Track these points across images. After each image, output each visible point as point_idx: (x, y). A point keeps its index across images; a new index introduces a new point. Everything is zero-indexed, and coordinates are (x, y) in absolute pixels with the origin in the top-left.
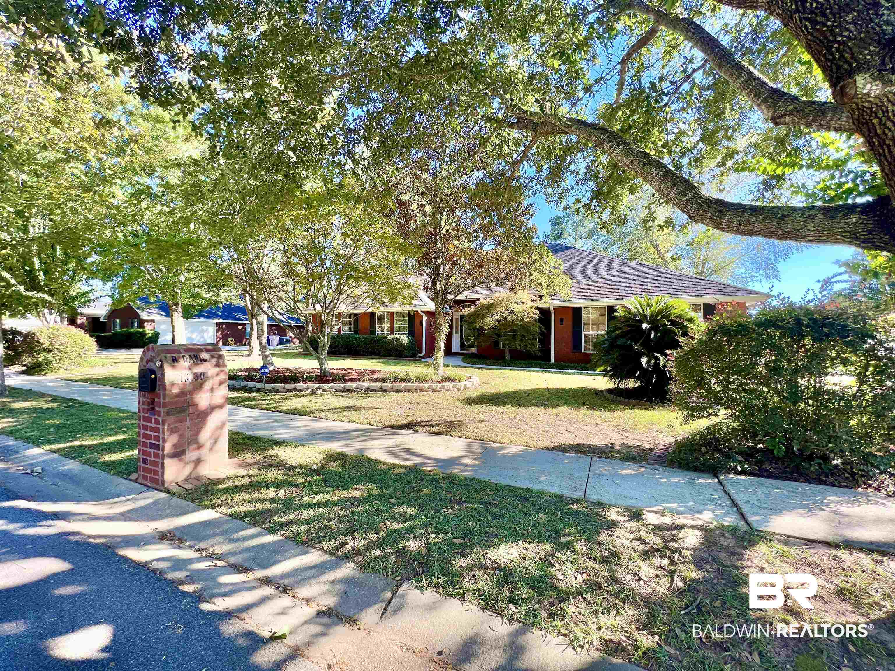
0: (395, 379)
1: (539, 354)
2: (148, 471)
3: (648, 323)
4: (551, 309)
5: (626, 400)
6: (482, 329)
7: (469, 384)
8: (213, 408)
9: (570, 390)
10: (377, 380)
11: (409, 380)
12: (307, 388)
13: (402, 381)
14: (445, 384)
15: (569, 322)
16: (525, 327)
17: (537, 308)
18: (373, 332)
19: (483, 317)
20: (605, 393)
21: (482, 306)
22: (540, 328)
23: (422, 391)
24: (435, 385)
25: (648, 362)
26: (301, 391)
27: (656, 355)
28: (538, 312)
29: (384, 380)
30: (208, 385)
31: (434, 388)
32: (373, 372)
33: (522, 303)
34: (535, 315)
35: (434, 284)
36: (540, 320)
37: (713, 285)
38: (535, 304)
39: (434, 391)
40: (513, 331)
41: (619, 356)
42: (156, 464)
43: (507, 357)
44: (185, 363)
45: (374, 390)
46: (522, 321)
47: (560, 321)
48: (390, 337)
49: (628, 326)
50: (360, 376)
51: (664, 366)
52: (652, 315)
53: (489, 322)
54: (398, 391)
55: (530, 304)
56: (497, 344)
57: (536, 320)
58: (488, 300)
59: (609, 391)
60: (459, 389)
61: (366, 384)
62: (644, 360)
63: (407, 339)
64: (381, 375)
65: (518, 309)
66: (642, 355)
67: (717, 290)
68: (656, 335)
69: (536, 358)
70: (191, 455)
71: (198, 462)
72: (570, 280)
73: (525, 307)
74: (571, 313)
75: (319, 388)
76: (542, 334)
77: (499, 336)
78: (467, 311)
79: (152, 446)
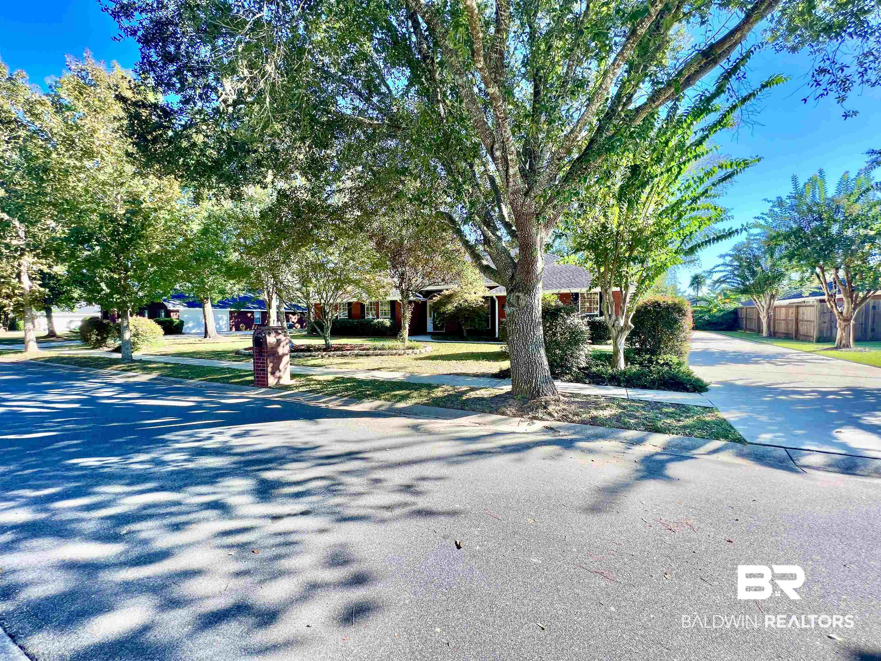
0: (375, 349)
2: (260, 381)
4: (495, 297)
6: (444, 314)
7: (423, 351)
8: (284, 355)
10: (364, 350)
11: (384, 349)
12: (318, 355)
13: (379, 349)
14: (408, 351)
16: (474, 312)
17: (483, 298)
18: (364, 317)
19: (446, 304)
21: (445, 295)
23: (391, 355)
24: (400, 352)
26: (315, 356)
28: (485, 300)
29: (368, 350)
30: (282, 345)
32: (362, 345)
33: (475, 293)
34: (481, 302)
35: (400, 284)
38: (480, 295)
39: (399, 355)
42: (264, 378)
43: (465, 334)
44: (273, 335)
45: (361, 355)
46: (472, 307)
47: (502, 306)
48: (376, 321)
50: (352, 348)
53: (450, 308)
54: (377, 355)
57: (482, 307)
58: (449, 291)
60: (416, 354)
61: (356, 352)
63: (388, 322)
64: (367, 347)
65: (470, 298)
70: (277, 374)
71: (280, 378)
73: (475, 296)
75: (326, 354)
77: (457, 318)
78: (435, 299)
79: (261, 370)
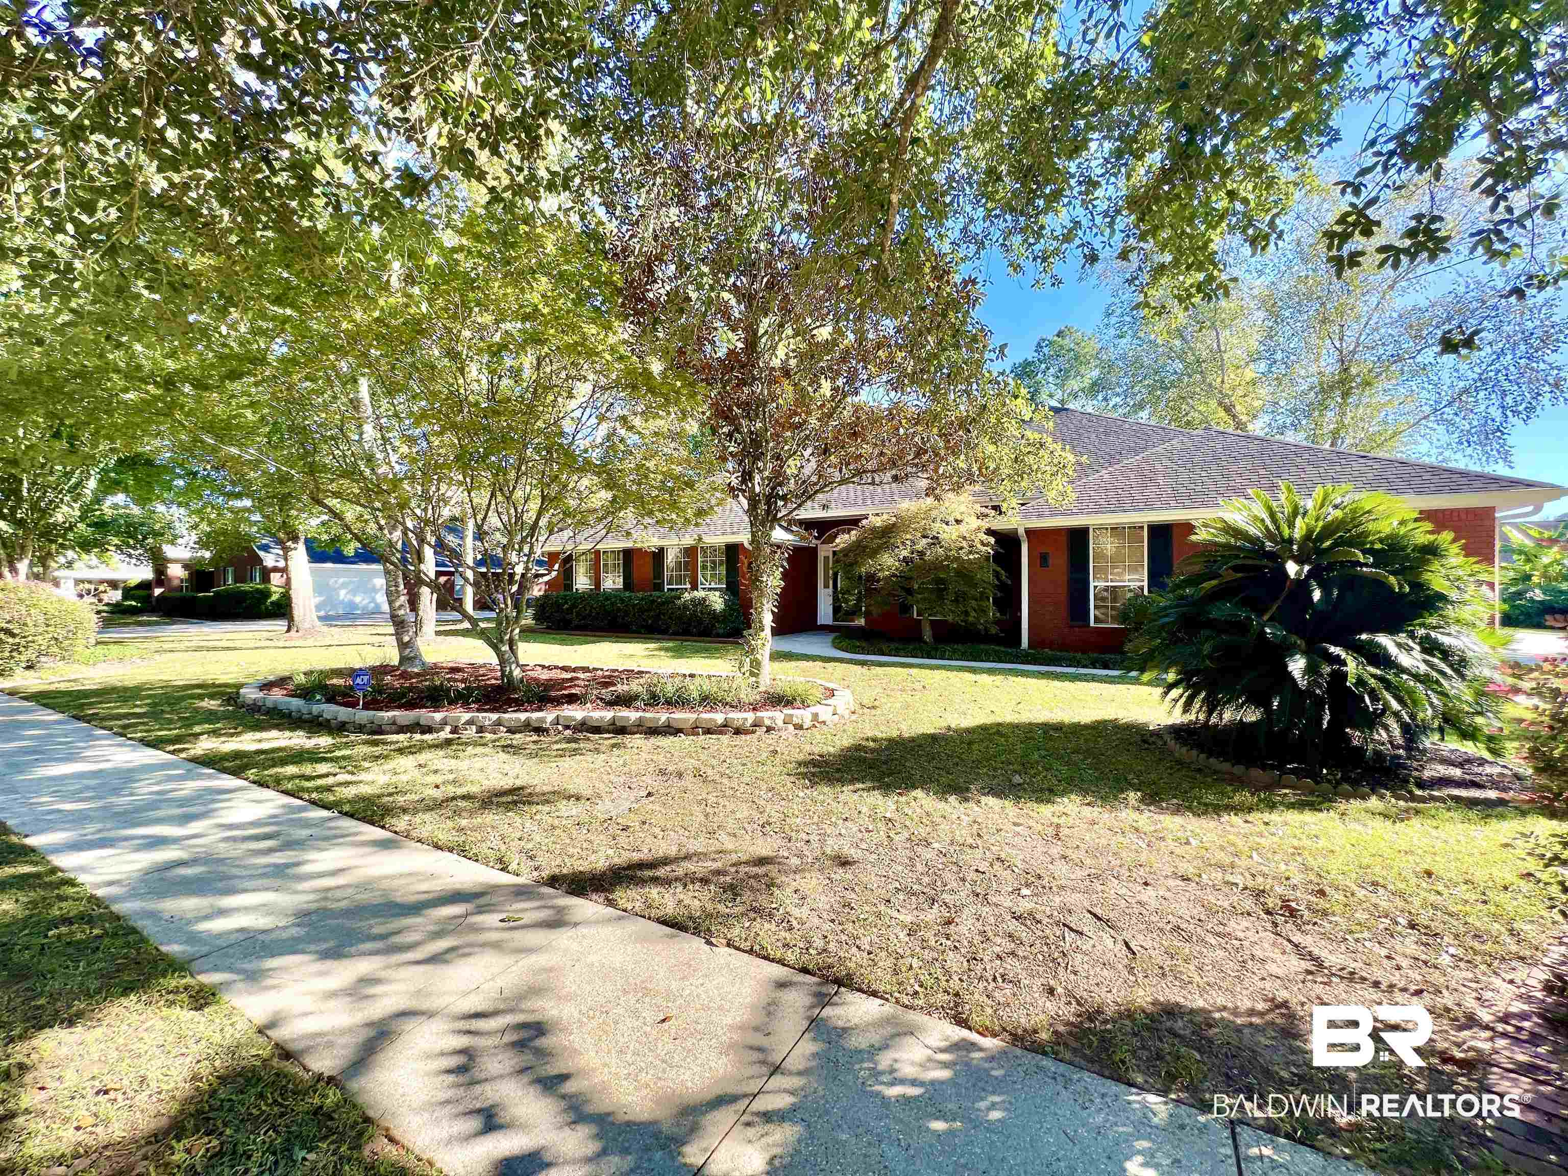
1: (994, 630)
3: (1300, 561)
4: (1021, 531)
5: (1239, 770)
6: (871, 577)
7: (824, 713)
9: (1076, 730)
10: (612, 702)
12: (444, 722)
13: (668, 704)
14: (768, 715)
15: (1060, 561)
16: (965, 573)
17: (990, 532)
18: (659, 587)
19: (874, 553)
20: (1167, 738)
21: (873, 530)
22: (997, 575)
23: (708, 731)
24: (741, 717)
25: (1311, 670)
26: (428, 730)
27: (1334, 650)
28: (992, 540)
29: (632, 701)
31: (737, 724)
33: (958, 522)
34: (986, 546)
35: (747, 477)
36: (997, 557)
37: (1408, 469)
38: (985, 524)
39: (738, 732)
40: (939, 581)
41: (1215, 649)
43: (927, 635)
46: (957, 559)
47: (1040, 560)
48: (688, 596)
49: (1236, 569)
50: (588, 689)
51: (1360, 682)
52: (1308, 537)
53: (888, 562)
55: (974, 523)
56: (906, 608)
57: (987, 558)
58: (885, 517)
59: (1177, 731)
60: (799, 727)
61: (586, 713)
62: (1297, 666)
63: (720, 600)
65: (949, 534)
66: (1289, 650)
67: (1418, 481)
68: (1326, 592)
69: (987, 638)
72: (1071, 458)
73: (963, 529)
74: (1064, 539)
75: (470, 722)
76: (1002, 587)
77: (909, 591)
78: (843, 540)
